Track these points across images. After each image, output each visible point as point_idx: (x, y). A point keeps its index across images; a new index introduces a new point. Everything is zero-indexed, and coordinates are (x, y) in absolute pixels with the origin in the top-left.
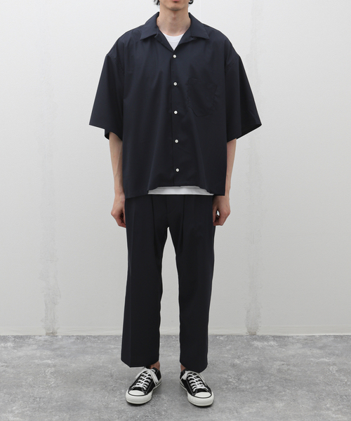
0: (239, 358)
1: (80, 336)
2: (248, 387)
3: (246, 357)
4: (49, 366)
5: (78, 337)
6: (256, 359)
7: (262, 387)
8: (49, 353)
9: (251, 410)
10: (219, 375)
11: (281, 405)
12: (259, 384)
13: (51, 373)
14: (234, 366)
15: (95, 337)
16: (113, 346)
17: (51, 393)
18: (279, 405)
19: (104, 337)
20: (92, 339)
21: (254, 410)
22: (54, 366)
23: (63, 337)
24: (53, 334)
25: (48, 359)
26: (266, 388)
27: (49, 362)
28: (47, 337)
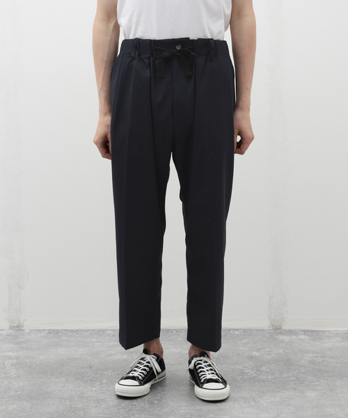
0: (258, 350)
1: (53, 330)
2: (270, 378)
3: (269, 350)
4: (10, 358)
5: (50, 332)
6: (281, 351)
7: (288, 377)
8: (11, 346)
9: (273, 399)
10: (232, 367)
11: (314, 394)
12: (285, 375)
13: (12, 364)
14: (251, 358)
15: (72, 331)
16: (95, 340)
17: (10, 383)
18: (311, 394)
19: (84, 331)
20: (69, 333)
21: (278, 399)
22: (16, 358)
23: (31, 331)
24: (18, 328)
25: (10, 351)
26: (294, 378)
27: (11, 354)
28: (11, 331)
